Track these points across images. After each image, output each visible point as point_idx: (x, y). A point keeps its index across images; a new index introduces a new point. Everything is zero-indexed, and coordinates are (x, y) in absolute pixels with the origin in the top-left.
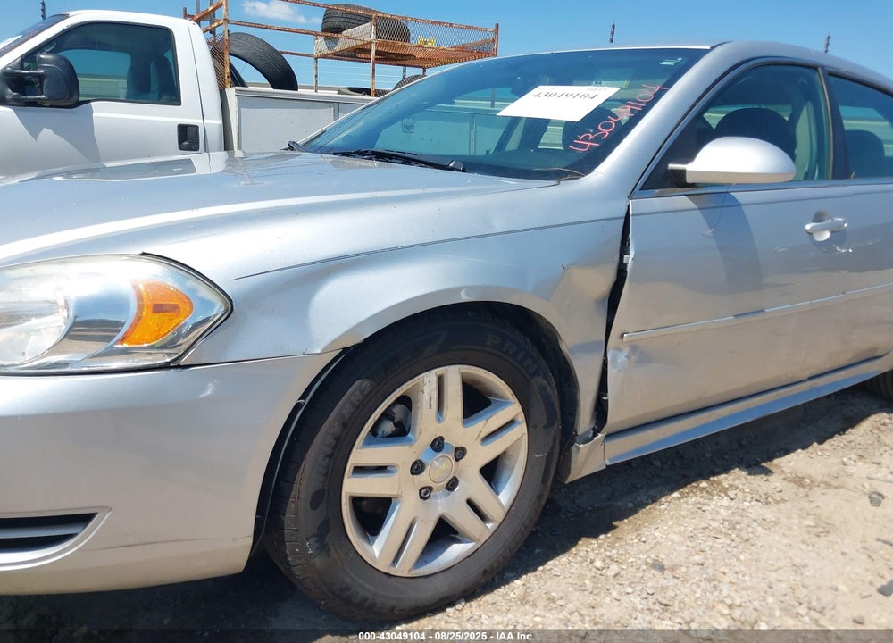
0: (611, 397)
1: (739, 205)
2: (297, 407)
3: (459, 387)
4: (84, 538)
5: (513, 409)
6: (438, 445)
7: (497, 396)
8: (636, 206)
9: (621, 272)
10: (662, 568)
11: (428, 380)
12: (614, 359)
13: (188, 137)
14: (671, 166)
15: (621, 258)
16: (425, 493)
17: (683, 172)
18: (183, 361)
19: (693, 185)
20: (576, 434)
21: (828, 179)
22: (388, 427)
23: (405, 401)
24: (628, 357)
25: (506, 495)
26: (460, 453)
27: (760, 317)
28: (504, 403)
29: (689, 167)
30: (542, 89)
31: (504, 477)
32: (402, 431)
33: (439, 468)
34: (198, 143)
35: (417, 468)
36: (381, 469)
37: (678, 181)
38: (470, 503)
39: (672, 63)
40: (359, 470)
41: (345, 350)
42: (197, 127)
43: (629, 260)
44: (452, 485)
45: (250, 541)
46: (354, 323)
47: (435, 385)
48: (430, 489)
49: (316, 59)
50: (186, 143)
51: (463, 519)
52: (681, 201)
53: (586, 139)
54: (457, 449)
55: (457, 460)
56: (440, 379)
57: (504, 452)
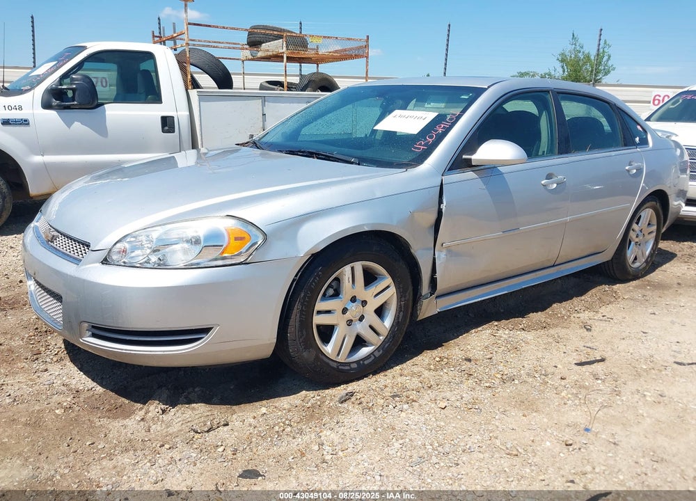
0: (438, 275)
1: (502, 174)
2: (294, 280)
3: (362, 272)
4: (207, 339)
5: (388, 280)
6: (353, 299)
7: (380, 275)
8: (447, 179)
9: (440, 213)
10: (469, 360)
11: (347, 269)
12: (439, 256)
13: (167, 124)
14: (464, 157)
15: (440, 206)
16: (350, 323)
17: (470, 159)
18: (247, 261)
19: (475, 166)
20: (421, 295)
21: (555, 155)
22: (331, 292)
23: (337, 279)
24: (446, 255)
25: (388, 322)
26: (364, 303)
27: (516, 232)
28: (383, 278)
29: (474, 157)
30: (397, 112)
31: (386, 314)
32: (337, 294)
33: (354, 310)
34: (174, 128)
35: (345, 311)
36: (328, 312)
37: (468, 164)
38: (371, 327)
39: (467, 97)
40: (319, 312)
41: (313, 255)
42: (173, 117)
43: (443, 207)
44: (361, 318)
45: (275, 340)
46: (316, 243)
47: (350, 272)
48: (352, 321)
49: (243, 61)
50: (166, 128)
51: (368, 335)
52: (470, 175)
53: (420, 144)
54: (363, 302)
55: (363, 307)
56: (352, 268)
57: (385, 302)
